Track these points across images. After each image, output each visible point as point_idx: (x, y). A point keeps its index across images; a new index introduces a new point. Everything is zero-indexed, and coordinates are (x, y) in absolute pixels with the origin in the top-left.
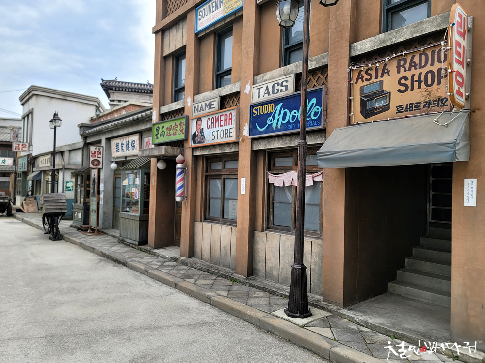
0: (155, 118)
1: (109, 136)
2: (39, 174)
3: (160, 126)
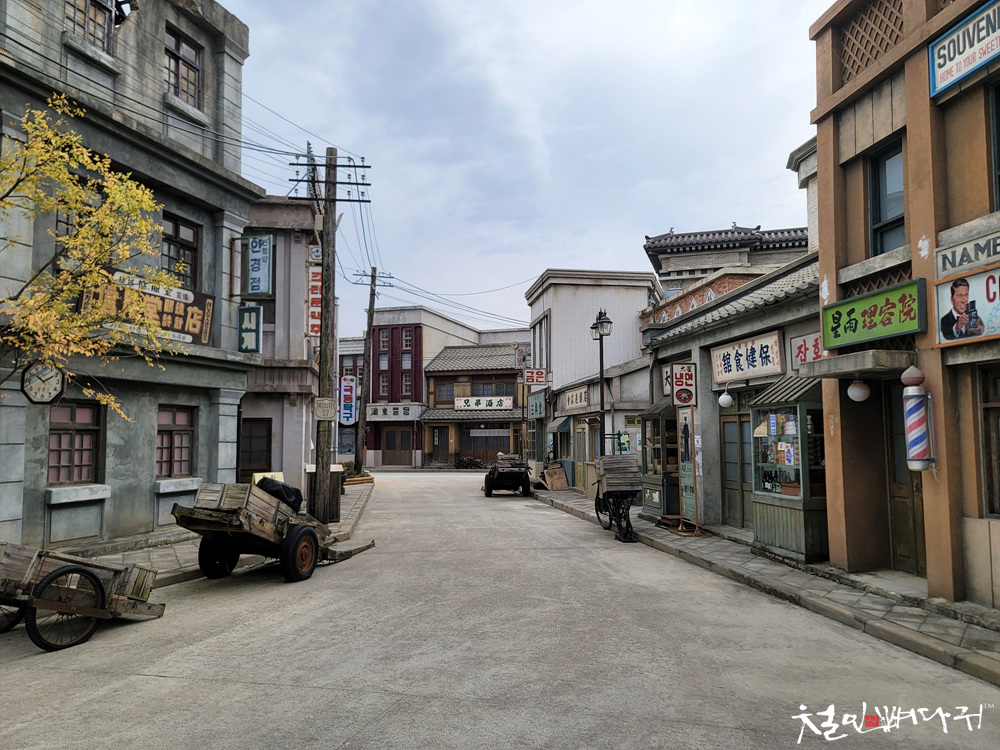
0: (826, 294)
1: (709, 341)
2: (566, 423)
3: (844, 310)
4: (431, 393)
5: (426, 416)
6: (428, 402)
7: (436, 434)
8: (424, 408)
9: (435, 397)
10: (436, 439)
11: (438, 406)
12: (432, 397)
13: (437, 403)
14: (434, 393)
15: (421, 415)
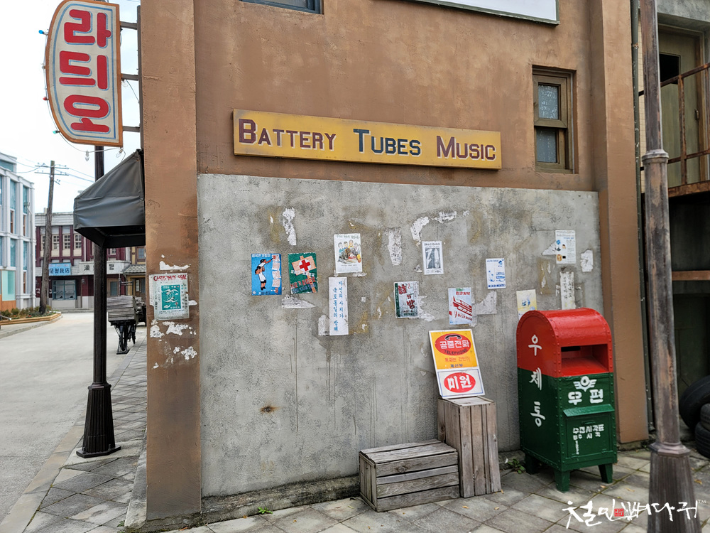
4: (133, 254)
5: (128, 271)
6: (131, 260)
7: (138, 283)
8: (127, 265)
9: (136, 257)
10: (138, 287)
11: (139, 263)
12: (134, 256)
13: (137, 260)
14: (135, 254)
15: (125, 270)
